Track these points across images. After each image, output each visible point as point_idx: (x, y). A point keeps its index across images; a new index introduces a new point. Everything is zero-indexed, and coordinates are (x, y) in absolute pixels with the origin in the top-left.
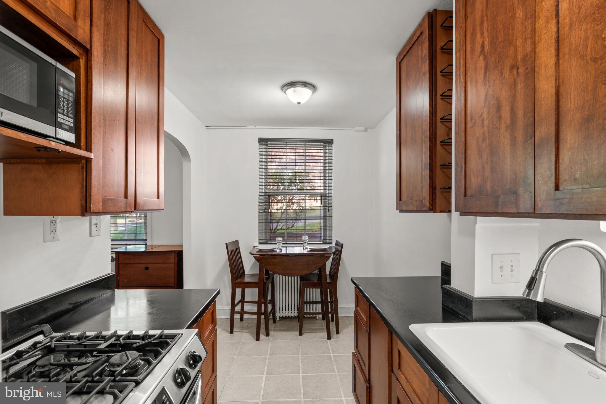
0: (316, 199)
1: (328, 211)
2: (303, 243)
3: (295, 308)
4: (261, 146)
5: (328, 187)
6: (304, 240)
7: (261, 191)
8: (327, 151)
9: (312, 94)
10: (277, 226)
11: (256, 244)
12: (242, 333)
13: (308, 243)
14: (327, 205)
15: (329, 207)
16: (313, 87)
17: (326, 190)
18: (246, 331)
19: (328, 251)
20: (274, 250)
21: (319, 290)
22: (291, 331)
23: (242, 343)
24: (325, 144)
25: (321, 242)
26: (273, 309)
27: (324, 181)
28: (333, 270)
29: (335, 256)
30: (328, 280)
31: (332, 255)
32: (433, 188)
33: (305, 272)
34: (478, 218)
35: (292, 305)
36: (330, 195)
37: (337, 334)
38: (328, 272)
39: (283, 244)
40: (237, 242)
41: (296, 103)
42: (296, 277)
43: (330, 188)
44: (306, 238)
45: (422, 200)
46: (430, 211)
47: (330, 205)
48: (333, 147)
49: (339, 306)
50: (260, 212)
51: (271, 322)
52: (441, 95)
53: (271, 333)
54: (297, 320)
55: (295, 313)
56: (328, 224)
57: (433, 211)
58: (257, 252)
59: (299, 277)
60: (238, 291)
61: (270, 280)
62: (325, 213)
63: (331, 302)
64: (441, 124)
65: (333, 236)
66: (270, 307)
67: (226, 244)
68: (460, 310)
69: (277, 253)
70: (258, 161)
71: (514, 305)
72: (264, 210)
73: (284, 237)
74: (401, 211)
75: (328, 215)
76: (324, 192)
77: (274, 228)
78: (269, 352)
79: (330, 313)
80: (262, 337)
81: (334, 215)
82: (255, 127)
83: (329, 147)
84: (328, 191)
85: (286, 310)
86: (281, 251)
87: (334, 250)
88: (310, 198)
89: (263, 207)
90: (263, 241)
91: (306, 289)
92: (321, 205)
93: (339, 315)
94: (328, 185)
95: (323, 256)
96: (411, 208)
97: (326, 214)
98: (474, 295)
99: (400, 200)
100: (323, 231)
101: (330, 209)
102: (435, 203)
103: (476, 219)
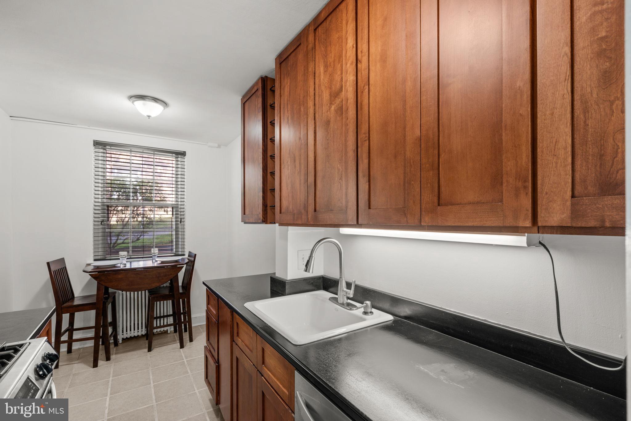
0: (166, 210)
1: (181, 223)
2: (152, 257)
3: (142, 327)
4: (96, 149)
5: (180, 199)
6: (153, 253)
7: (97, 200)
8: (179, 163)
9: (164, 109)
10: (117, 240)
11: (91, 260)
12: (72, 365)
13: (158, 257)
14: (179, 217)
15: (181, 219)
16: (165, 104)
17: (177, 201)
18: (77, 362)
19: (180, 262)
20: (116, 265)
21: (170, 302)
22: (138, 350)
23: (74, 375)
24: (177, 155)
25: (173, 255)
26: (114, 332)
27: (176, 193)
28: (185, 281)
29: (188, 267)
30: (181, 291)
31: (185, 266)
32: (265, 206)
33: (154, 285)
34: (289, 227)
35: (138, 324)
36: (182, 207)
37: (190, 342)
38: (180, 284)
39: (127, 258)
40: (62, 260)
41: (146, 115)
42: (143, 292)
43: (182, 200)
44: (155, 251)
45: (258, 215)
46: (263, 223)
47: (182, 217)
48: (186, 159)
49: (193, 316)
50: (96, 224)
51: (112, 346)
52: (270, 139)
53: (113, 357)
54: (145, 338)
55: (142, 331)
56: (180, 236)
57: (265, 223)
58: (93, 269)
59: (147, 291)
60: (66, 317)
61: (110, 300)
62: (176, 225)
63: (184, 313)
64: (270, 159)
65: (185, 247)
66: (110, 330)
67: (48, 264)
68: (280, 290)
69: (120, 268)
70: (93, 167)
71: (310, 282)
72: (102, 222)
73: (128, 252)
74: (245, 223)
75: (180, 227)
76: (176, 204)
77: (113, 242)
78: (111, 375)
79: (183, 323)
80: (100, 363)
81: (187, 226)
82: (89, 127)
83: (181, 159)
84: (180, 202)
85: (131, 330)
86: (125, 266)
87: (187, 261)
88: (160, 209)
89: (99, 219)
90: (99, 257)
91: (155, 302)
92: (173, 216)
93: (193, 325)
94: (180, 197)
95: (175, 267)
96: (251, 221)
97: (178, 226)
98: (287, 278)
99: (244, 214)
100: (174, 243)
101: (182, 220)
102: (267, 217)
103: (288, 228)
